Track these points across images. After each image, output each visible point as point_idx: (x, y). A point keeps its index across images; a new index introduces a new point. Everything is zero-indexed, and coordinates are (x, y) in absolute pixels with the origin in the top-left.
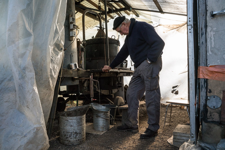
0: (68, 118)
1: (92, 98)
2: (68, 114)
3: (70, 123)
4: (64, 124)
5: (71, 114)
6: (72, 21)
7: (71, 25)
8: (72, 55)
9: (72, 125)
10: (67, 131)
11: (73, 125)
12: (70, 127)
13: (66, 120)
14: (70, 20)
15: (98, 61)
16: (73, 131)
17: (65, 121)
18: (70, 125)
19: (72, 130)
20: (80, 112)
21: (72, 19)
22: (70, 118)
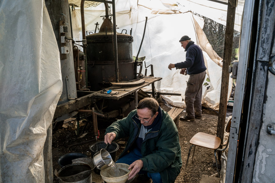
1: (96, 135)
6: (63, 32)
7: (62, 37)
8: (67, 78)
14: (61, 30)
15: (103, 67)
21: (63, 28)
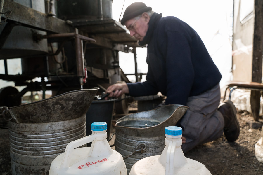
0: (25, 126)
1: (81, 77)
2: (20, 114)
3: (31, 142)
4: (16, 144)
5: (32, 115)
9: (36, 150)
10: (25, 167)
11: (42, 150)
12: (33, 155)
13: (20, 134)
16: (43, 167)
17: (17, 135)
18: (31, 150)
19: (40, 164)
20: (63, 108)
22: (29, 127)
